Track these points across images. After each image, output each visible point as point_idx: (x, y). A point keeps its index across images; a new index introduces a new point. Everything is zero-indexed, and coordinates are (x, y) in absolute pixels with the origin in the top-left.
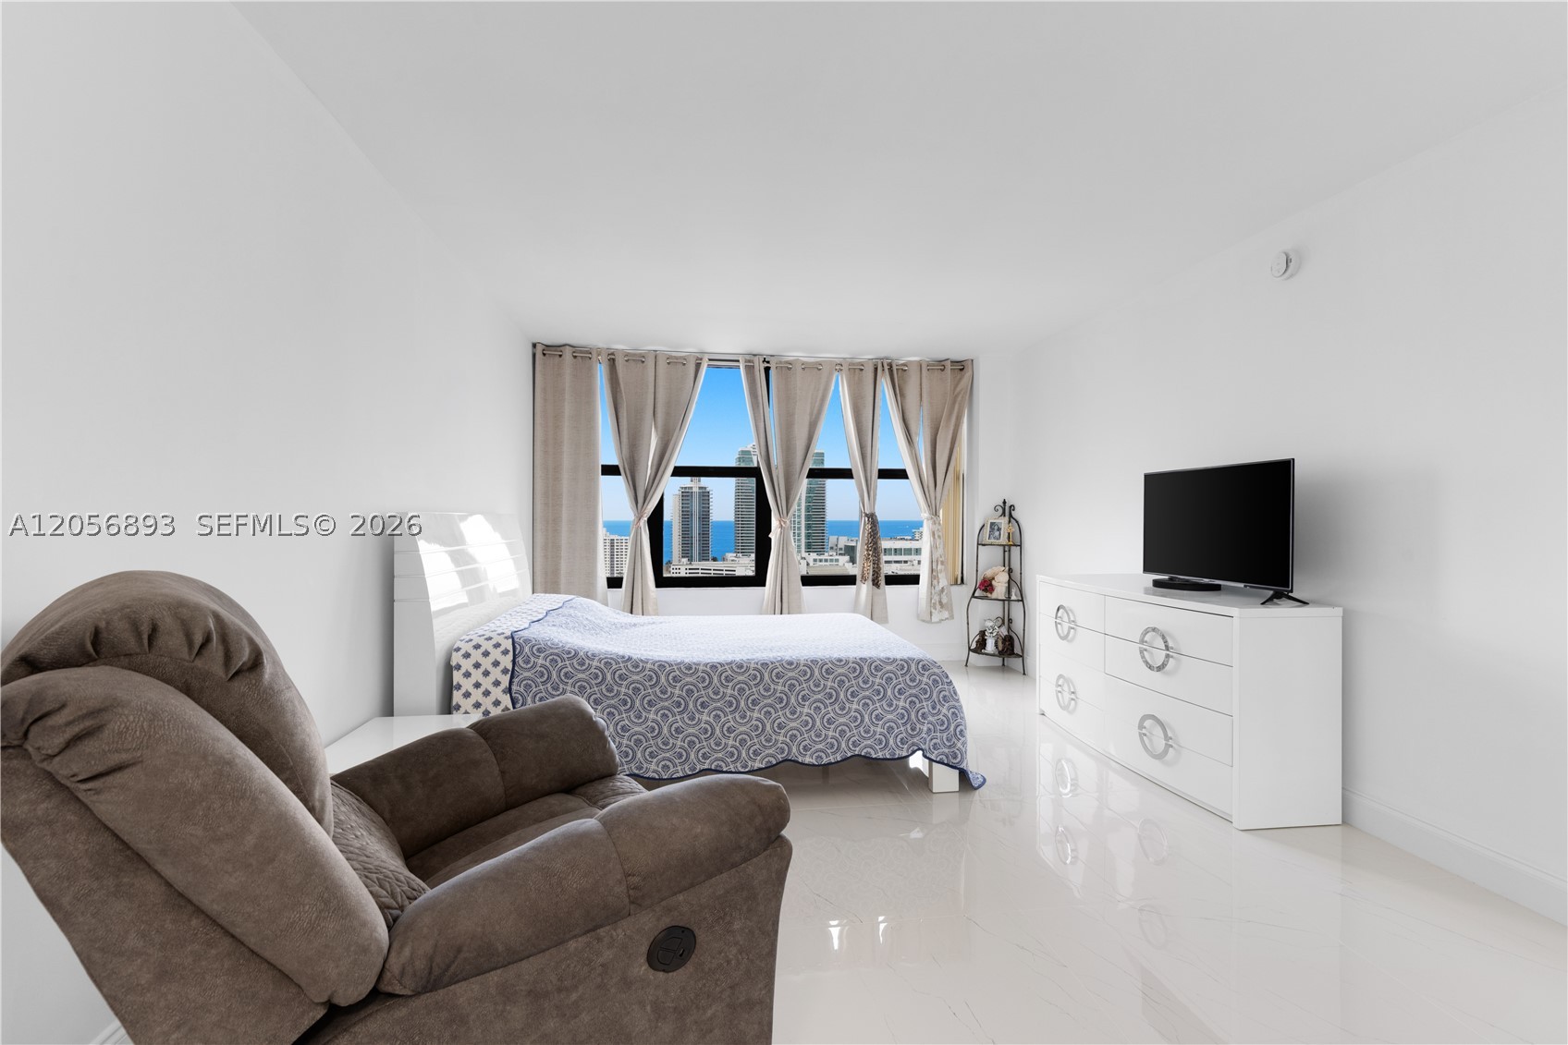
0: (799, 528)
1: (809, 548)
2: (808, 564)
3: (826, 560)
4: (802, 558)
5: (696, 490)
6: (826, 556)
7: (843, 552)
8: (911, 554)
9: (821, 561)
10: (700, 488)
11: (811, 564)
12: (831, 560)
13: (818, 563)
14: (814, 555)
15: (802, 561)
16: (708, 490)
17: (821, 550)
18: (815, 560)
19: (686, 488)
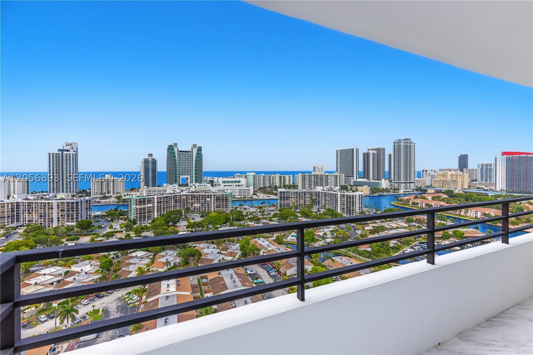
0: (192, 174)
1: (196, 181)
2: (196, 187)
3: (203, 186)
4: (193, 185)
5: (150, 160)
6: (203, 184)
7: (209, 182)
8: (233, 183)
9: (201, 186)
10: (152, 159)
11: (197, 187)
12: (205, 186)
13: (200, 187)
14: (198, 184)
15: (193, 186)
16: (155, 160)
17: (201, 182)
18: (198, 186)
19: (146, 159)
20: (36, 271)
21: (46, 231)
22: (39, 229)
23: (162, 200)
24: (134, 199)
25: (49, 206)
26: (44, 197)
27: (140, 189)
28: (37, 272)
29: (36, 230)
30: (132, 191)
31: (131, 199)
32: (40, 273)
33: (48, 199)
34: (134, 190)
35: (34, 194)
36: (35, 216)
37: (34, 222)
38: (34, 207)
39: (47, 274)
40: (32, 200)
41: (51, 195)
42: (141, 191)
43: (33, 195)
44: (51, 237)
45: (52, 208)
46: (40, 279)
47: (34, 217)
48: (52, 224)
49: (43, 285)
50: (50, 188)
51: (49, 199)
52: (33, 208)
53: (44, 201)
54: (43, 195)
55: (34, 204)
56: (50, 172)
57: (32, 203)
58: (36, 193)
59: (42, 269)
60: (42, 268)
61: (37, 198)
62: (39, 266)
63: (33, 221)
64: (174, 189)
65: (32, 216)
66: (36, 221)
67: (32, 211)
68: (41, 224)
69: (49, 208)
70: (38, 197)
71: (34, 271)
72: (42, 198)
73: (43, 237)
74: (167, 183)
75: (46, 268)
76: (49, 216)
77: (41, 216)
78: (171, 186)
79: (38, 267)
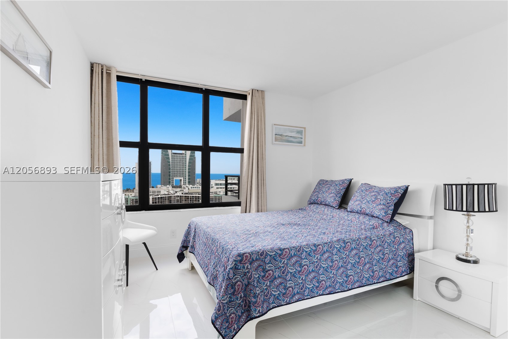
23: (157, 201)
24: (130, 199)
27: (135, 190)
30: (128, 192)
31: (127, 198)
34: (129, 190)
42: (136, 192)
64: (168, 191)
74: (161, 185)
78: (164, 188)
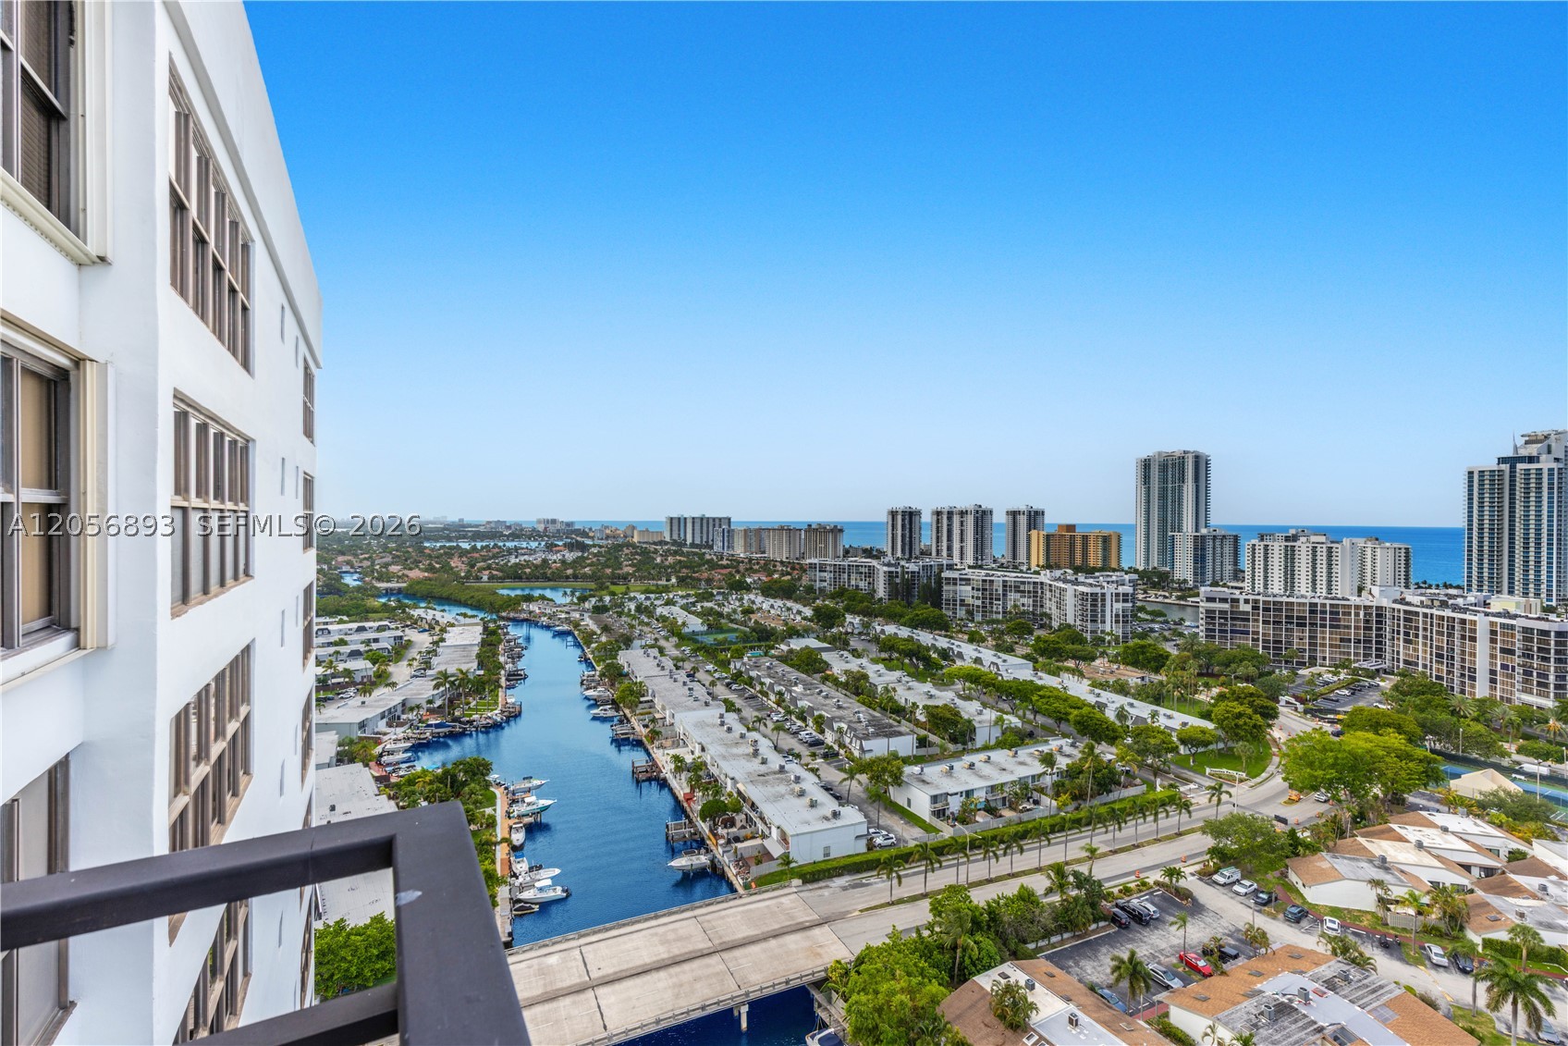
20: (1421, 809)
21: (1454, 702)
22: (1434, 694)
25: (1464, 629)
26: (1451, 602)
28: (1424, 813)
29: (1423, 693)
32: (1431, 818)
33: (1460, 608)
35: (1423, 591)
36: (1422, 653)
37: (1420, 669)
38: (1421, 625)
39: (1453, 833)
40: (1417, 606)
41: (1471, 599)
43: (1420, 591)
44: (1469, 725)
45: (1473, 639)
46: (1431, 837)
47: (1420, 654)
48: (1473, 687)
49: (1438, 857)
50: (1470, 577)
51: (1465, 611)
52: (1417, 628)
53: (1447, 613)
54: (1446, 595)
55: (1421, 618)
56: (1470, 529)
57: (1417, 614)
58: (1430, 587)
59: (1438, 811)
60: (1437, 806)
61: (1430, 603)
62: (1431, 798)
63: (1417, 664)
65: (1416, 650)
66: (1425, 666)
67: (1417, 636)
68: (1438, 678)
69: (1463, 637)
70: (1432, 600)
71: (1415, 808)
72: (1444, 605)
73: (1443, 717)
75: (1449, 812)
76: (1463, 660)
77: (1440, 656)
79: (1429, 800)
